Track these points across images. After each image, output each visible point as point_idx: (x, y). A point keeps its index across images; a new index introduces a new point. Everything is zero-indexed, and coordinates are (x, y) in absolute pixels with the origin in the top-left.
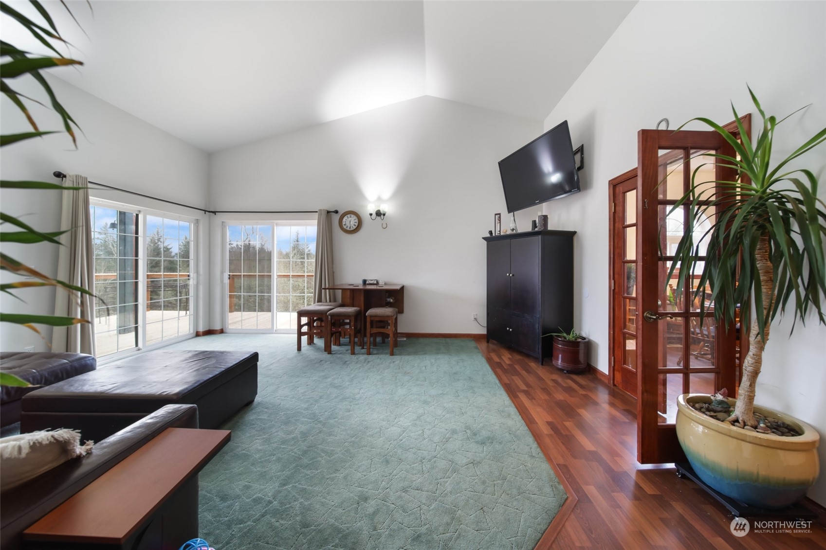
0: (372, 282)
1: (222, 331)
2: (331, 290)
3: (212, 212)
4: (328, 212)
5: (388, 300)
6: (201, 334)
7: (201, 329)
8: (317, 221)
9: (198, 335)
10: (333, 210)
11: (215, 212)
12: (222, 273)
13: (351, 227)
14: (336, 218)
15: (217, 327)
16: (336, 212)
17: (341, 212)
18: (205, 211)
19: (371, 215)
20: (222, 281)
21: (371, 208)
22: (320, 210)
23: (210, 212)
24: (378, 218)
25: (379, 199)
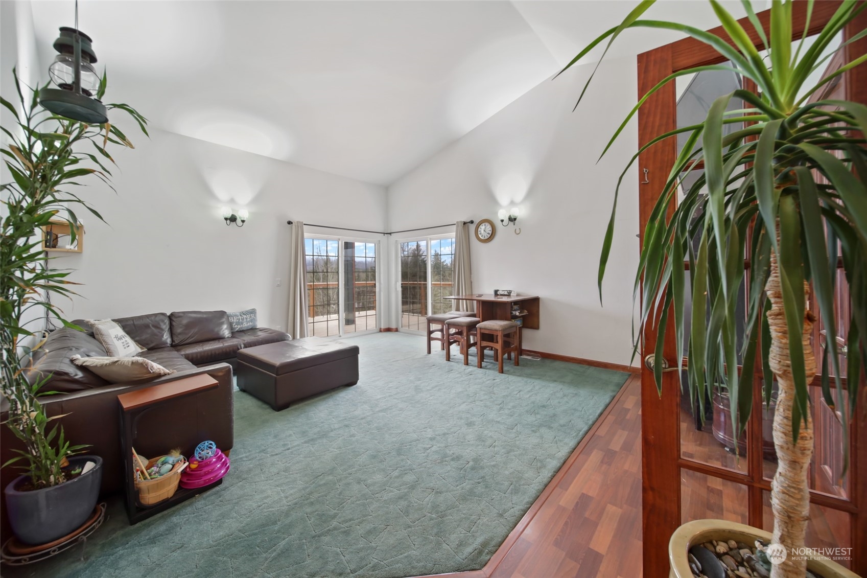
0: (502, 293)
1: (397, 330)
2: (468, 301)
3: (388, 233)
4: (465, 223)
5: (514, 313)
6: (382, 330)
7: (383, 327)
8: (455, 233)
9: (380, 331)
10: (468, 221)
11: (390, 234)
12: (396, 282)
13: (486, 236)
14: (472, 228)
15: (393, 326)
16: (472, 222)
17: (477, 221)
18: (384, 233)
19: (502, 221)
20: (396, 289)
21: (503, 214)
22: (457, 222)
23: (386, 234)
24: (511, 223)
25: (512, 203)
